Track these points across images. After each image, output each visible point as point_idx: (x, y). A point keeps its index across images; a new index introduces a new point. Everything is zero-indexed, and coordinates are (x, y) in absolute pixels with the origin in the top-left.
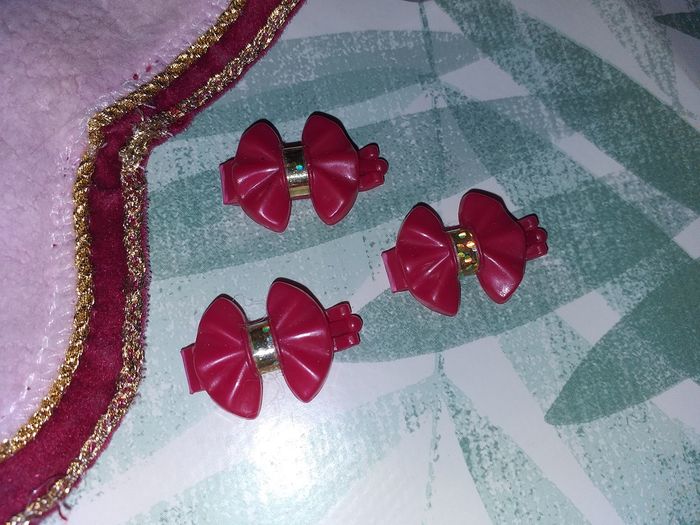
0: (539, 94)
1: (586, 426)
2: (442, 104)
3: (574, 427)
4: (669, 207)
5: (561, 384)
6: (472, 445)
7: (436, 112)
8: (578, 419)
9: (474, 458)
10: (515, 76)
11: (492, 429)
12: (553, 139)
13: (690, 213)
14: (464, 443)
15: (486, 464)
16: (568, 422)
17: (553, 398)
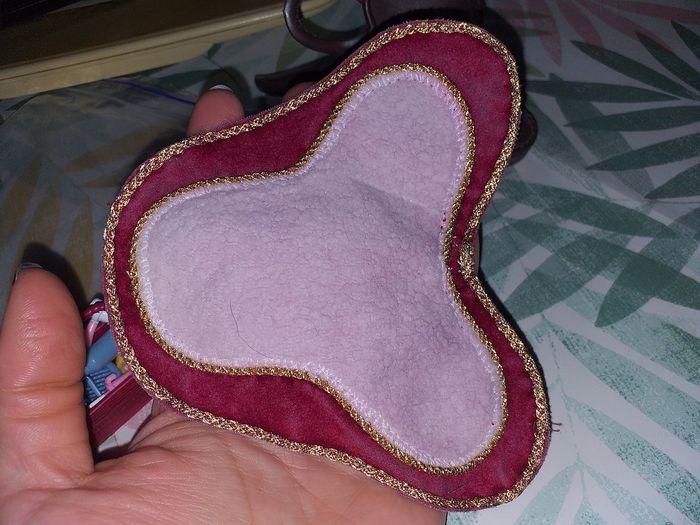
0: (546, 210)
1: (614, 325)
2: (507, 224)
3: (609, 327)
4: (619, 237)
5: (597, 312)
6: (568, 342)
7: (505, 228)
8: (609, 323)
9: (570, 347)
10: (534, 206)
11: (574, 334)
12: (558, 225)
13: (629, 236)
14: (564, 342)
15: (576, 348)
16: (606, 325)
17: (595, 318)
